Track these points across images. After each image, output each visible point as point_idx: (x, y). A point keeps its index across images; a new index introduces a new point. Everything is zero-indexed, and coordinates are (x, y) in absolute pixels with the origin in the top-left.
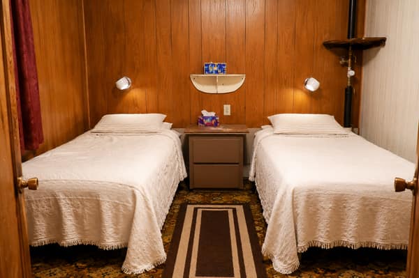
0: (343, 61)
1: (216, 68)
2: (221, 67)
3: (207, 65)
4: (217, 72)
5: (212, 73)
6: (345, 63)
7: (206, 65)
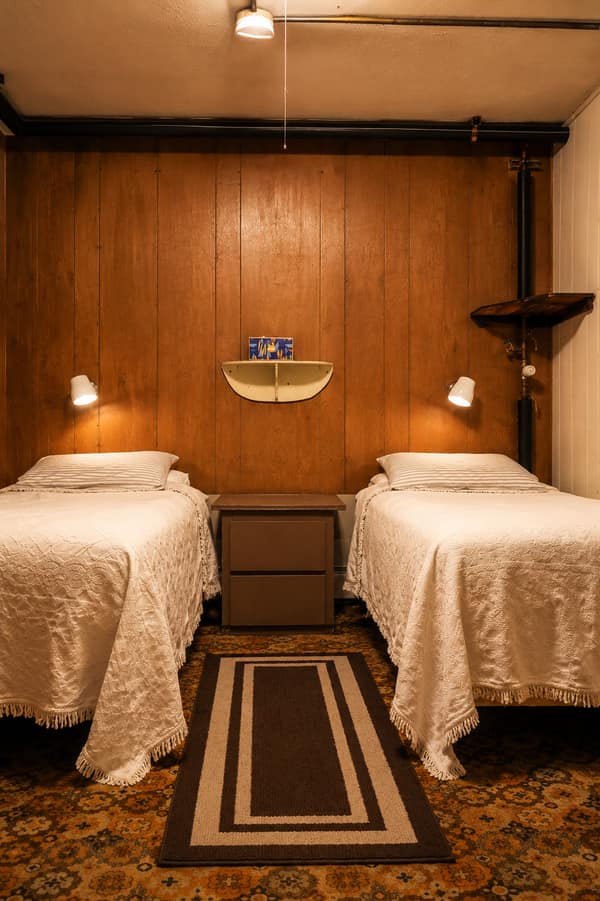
0: (512, 347)
1: (272, 348)
2: (282, 345)
3: (256, 341)
4: (274, 356)
5: (265, 357)
6: (515, 352)
7: (252, 342)
